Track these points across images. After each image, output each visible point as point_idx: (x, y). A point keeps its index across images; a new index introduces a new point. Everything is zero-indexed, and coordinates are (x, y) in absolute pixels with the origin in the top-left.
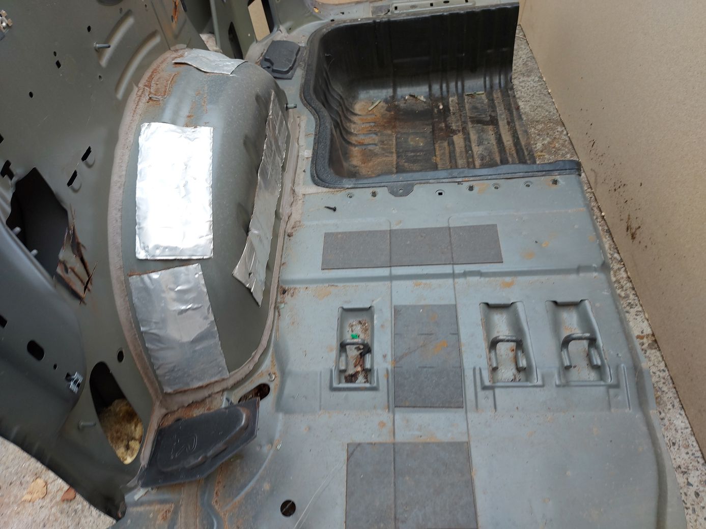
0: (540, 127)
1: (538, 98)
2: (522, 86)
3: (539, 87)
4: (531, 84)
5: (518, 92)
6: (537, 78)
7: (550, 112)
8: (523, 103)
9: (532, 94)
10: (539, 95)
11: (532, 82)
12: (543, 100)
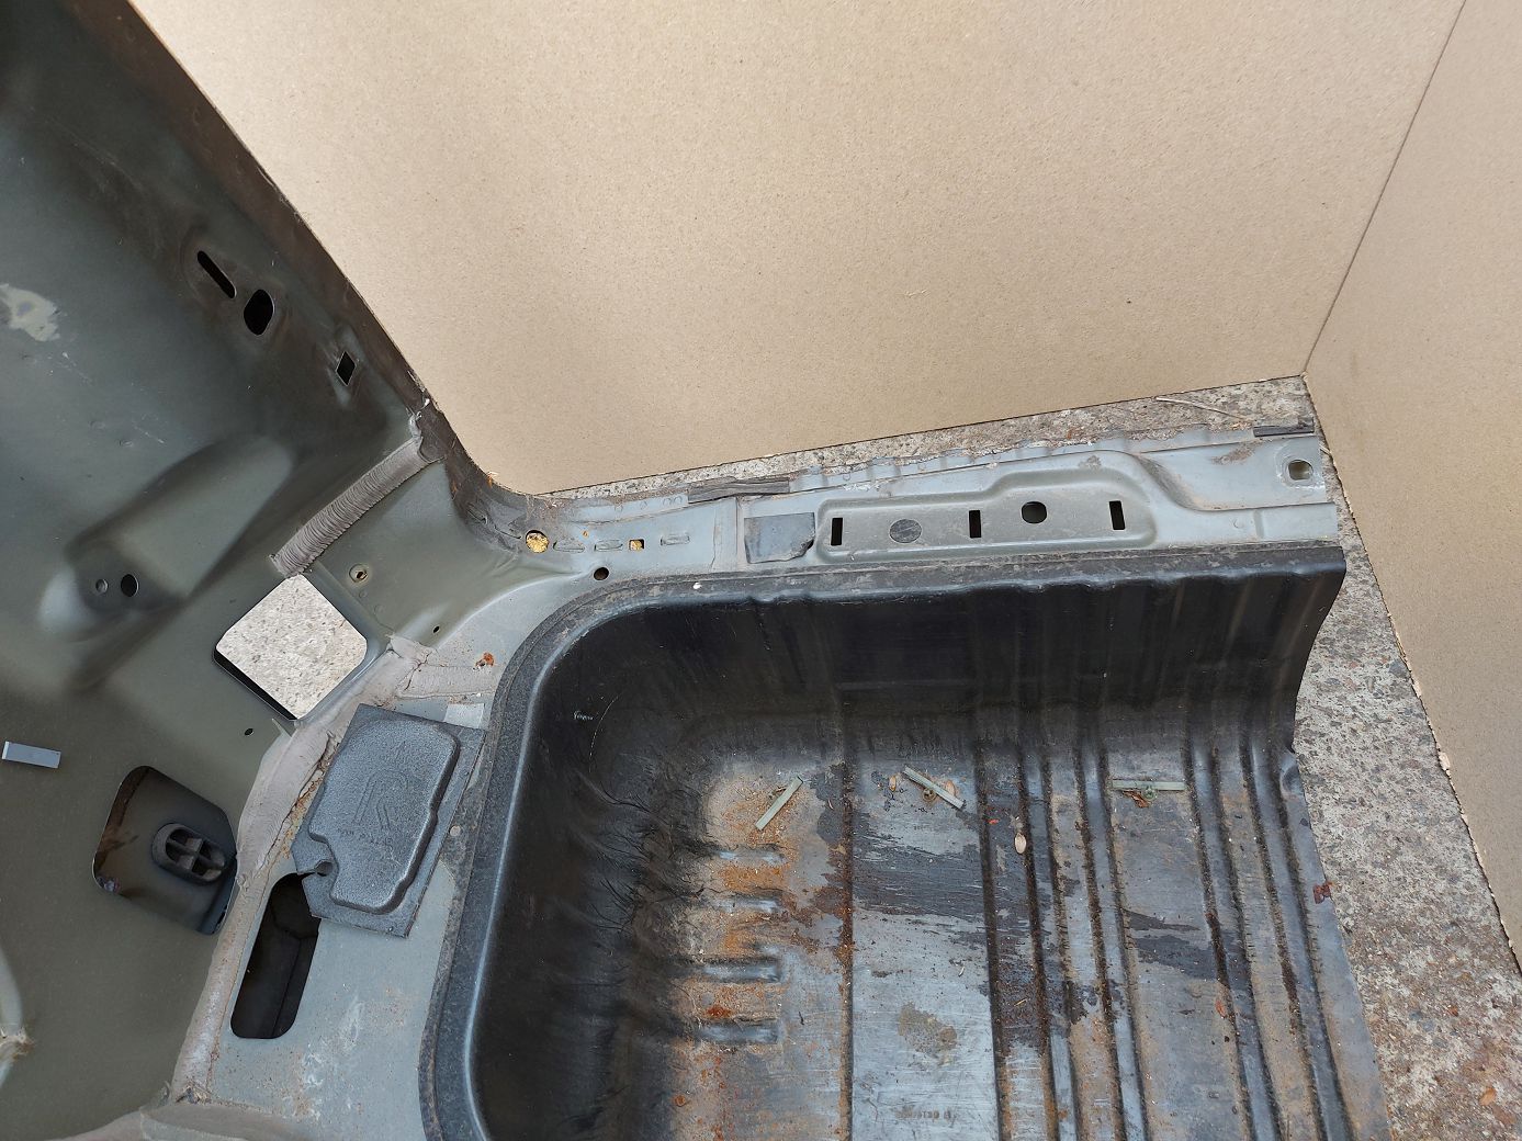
0: (1419, 961)
1: (1399, 789)
2: (1328, 712)
3: (1397, 729)
4: (1364, 703)
5: (1319, 746)
6: (1384, 671)
7: (1454, 879)
8: (1340, 810)
9: (1371, 763)
10: (1399, 774)
11: (1368, 697)
12: (1421, 805)
